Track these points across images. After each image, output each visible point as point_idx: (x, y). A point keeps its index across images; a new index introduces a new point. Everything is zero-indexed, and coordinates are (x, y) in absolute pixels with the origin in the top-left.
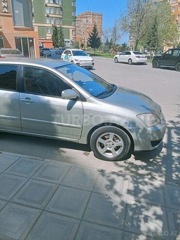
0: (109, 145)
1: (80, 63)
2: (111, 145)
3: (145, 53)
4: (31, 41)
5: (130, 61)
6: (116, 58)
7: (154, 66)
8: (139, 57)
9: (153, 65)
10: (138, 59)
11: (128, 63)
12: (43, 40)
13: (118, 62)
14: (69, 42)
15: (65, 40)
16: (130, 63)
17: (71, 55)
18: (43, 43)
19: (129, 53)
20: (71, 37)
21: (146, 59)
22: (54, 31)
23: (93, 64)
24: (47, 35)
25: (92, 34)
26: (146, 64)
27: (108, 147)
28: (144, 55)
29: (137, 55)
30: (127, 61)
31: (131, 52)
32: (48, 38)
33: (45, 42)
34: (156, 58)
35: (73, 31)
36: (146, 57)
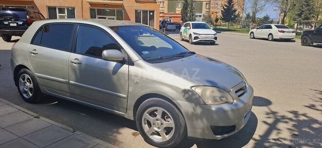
0: (156, 124)
1: (199, 36)
2: (160, 125)
3: (292, 27)
4: (151, 14)
5: (270, 36)
6: (252, 32)
7: (304, 44)
8: (284, 32)
9: (302, 42)
10: (282, 34)
11: (267, 39)
12: (171, 14)
13: (254, 38)
14: (200, 16)
15: (197, 14)
16: (271, 39)
17: (190, 28)
18: (171, 17)
19: (270, 27)
20: (204, 10)
21: (294, 34)
22: (184, 4)
23: (216, 38)
24: (177, 9)
25: (226, 6)
26: (294, 41)
27: (156, 127)
28: (291, 30)
29: (280, 29)
30: (266, 37)
31: (273, 25)
32: (177, 12)
33: (173, 17)
34: (307, 33)
35: (207, 4)
36: (293, 32)
